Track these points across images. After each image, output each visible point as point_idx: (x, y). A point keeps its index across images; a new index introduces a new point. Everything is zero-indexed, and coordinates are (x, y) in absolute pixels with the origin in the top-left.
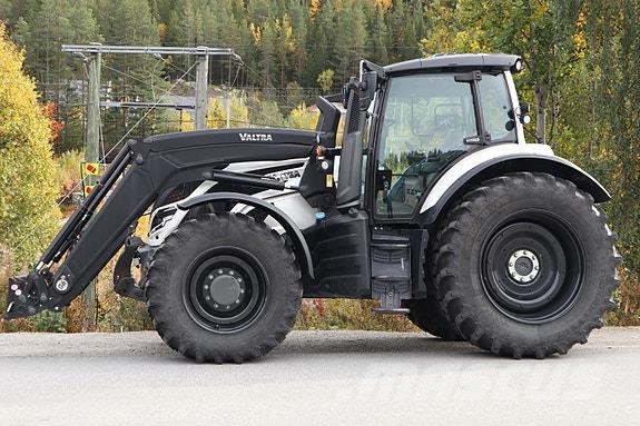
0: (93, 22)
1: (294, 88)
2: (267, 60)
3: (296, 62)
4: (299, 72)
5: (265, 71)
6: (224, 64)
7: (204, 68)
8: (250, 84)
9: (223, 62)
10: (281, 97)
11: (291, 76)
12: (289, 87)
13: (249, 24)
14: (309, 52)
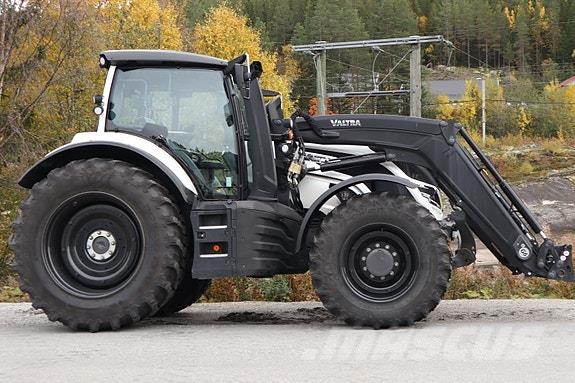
0: (358, 20)
1: (549, 66)
2: (522, 41)
3: (551, 39)
4: (553, 49)
5: (519, 51)
6: (482, 48)
7: (416, 56)
8: (506, 64)
9: (480, 45)
10: (537, 73)
11: (546, 53)
12: (544, 64)
13: (503, 9)
14: (562, 30)
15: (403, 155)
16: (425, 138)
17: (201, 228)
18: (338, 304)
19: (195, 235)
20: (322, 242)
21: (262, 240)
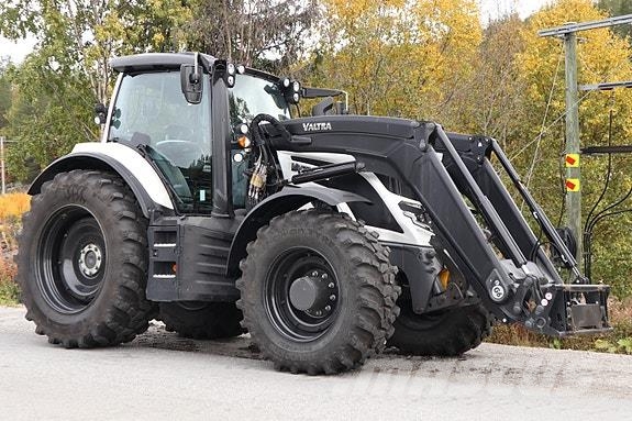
15: (373, 164)
16: (398, 142)
17: (156, 245)
18: (258, 340)
19: (151, 252)
20: (246, 266)
21: (207, 261)
